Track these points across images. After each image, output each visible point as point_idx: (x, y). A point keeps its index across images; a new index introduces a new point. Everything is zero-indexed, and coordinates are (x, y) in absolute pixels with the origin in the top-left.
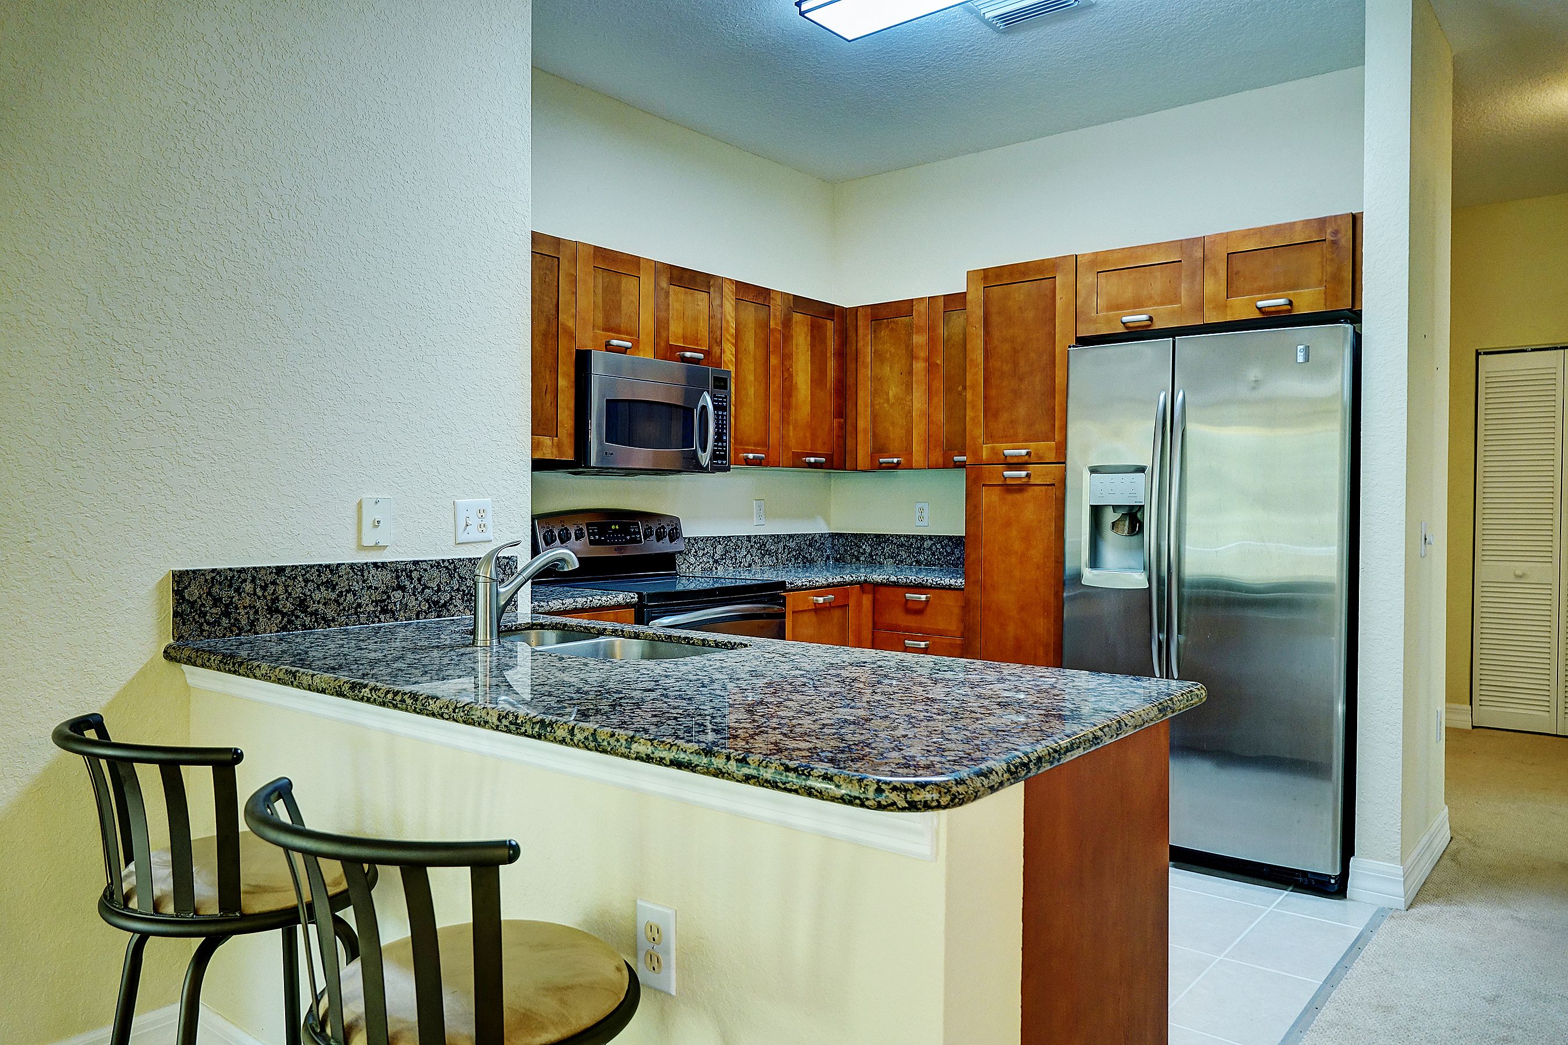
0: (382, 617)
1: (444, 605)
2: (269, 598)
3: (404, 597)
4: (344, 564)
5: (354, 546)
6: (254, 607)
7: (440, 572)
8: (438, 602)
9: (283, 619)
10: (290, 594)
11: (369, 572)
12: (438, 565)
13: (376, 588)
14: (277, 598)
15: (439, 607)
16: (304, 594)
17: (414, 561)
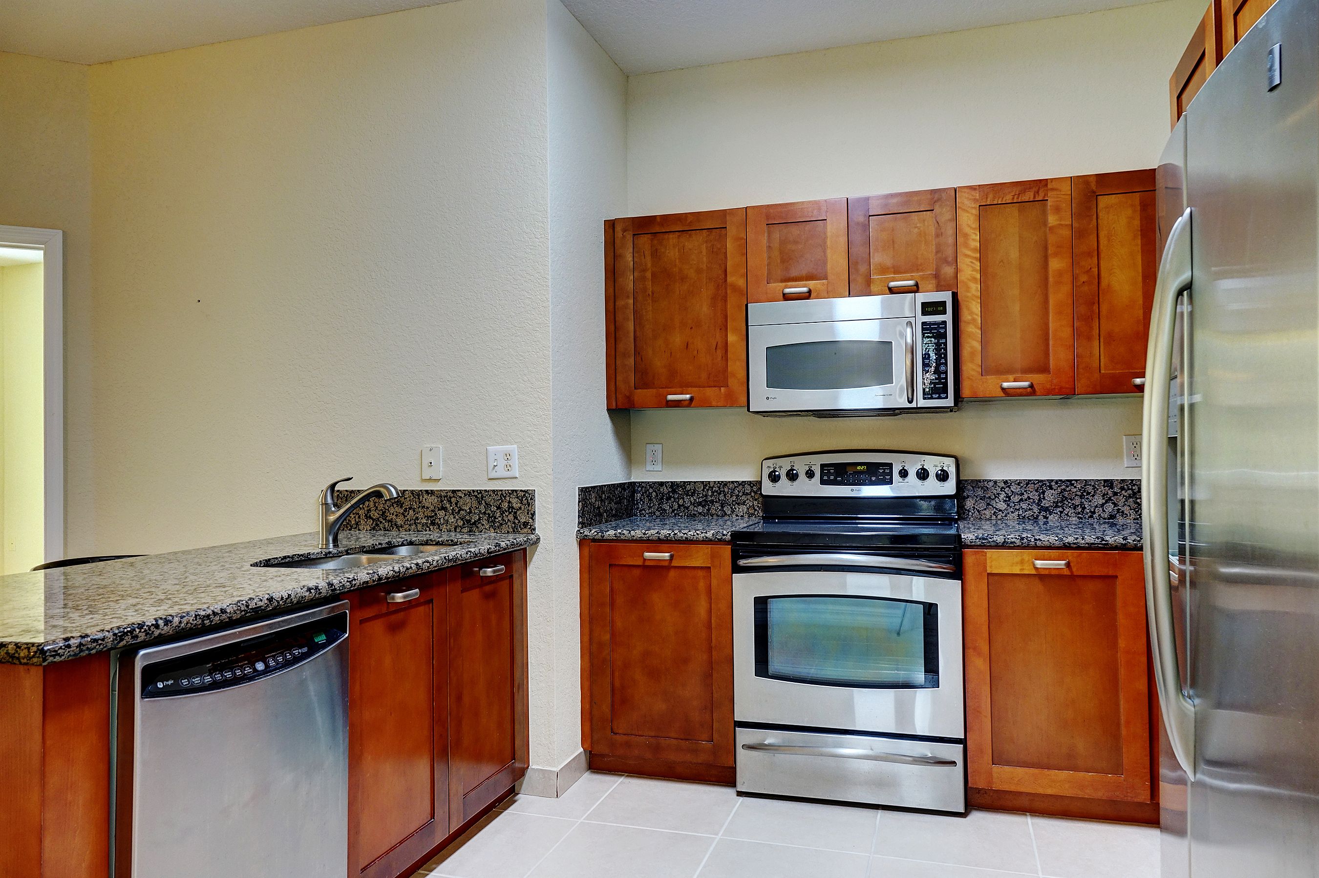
0: (431, 527)
1: (474, 523)
2: (366, 509)
3: (446, 515)
4: (407, 490)
5: (417, 479)
6: (358, 514)
7: (471, 499)
8: (470, 521)
9: (373, 523)
10: (377, 507)
11: (423, 496)
12: (469, 493)
13: (428, 508)
14: (370, 510)
15: (471, 524)
16: (384, 508)
17: (453, 490)
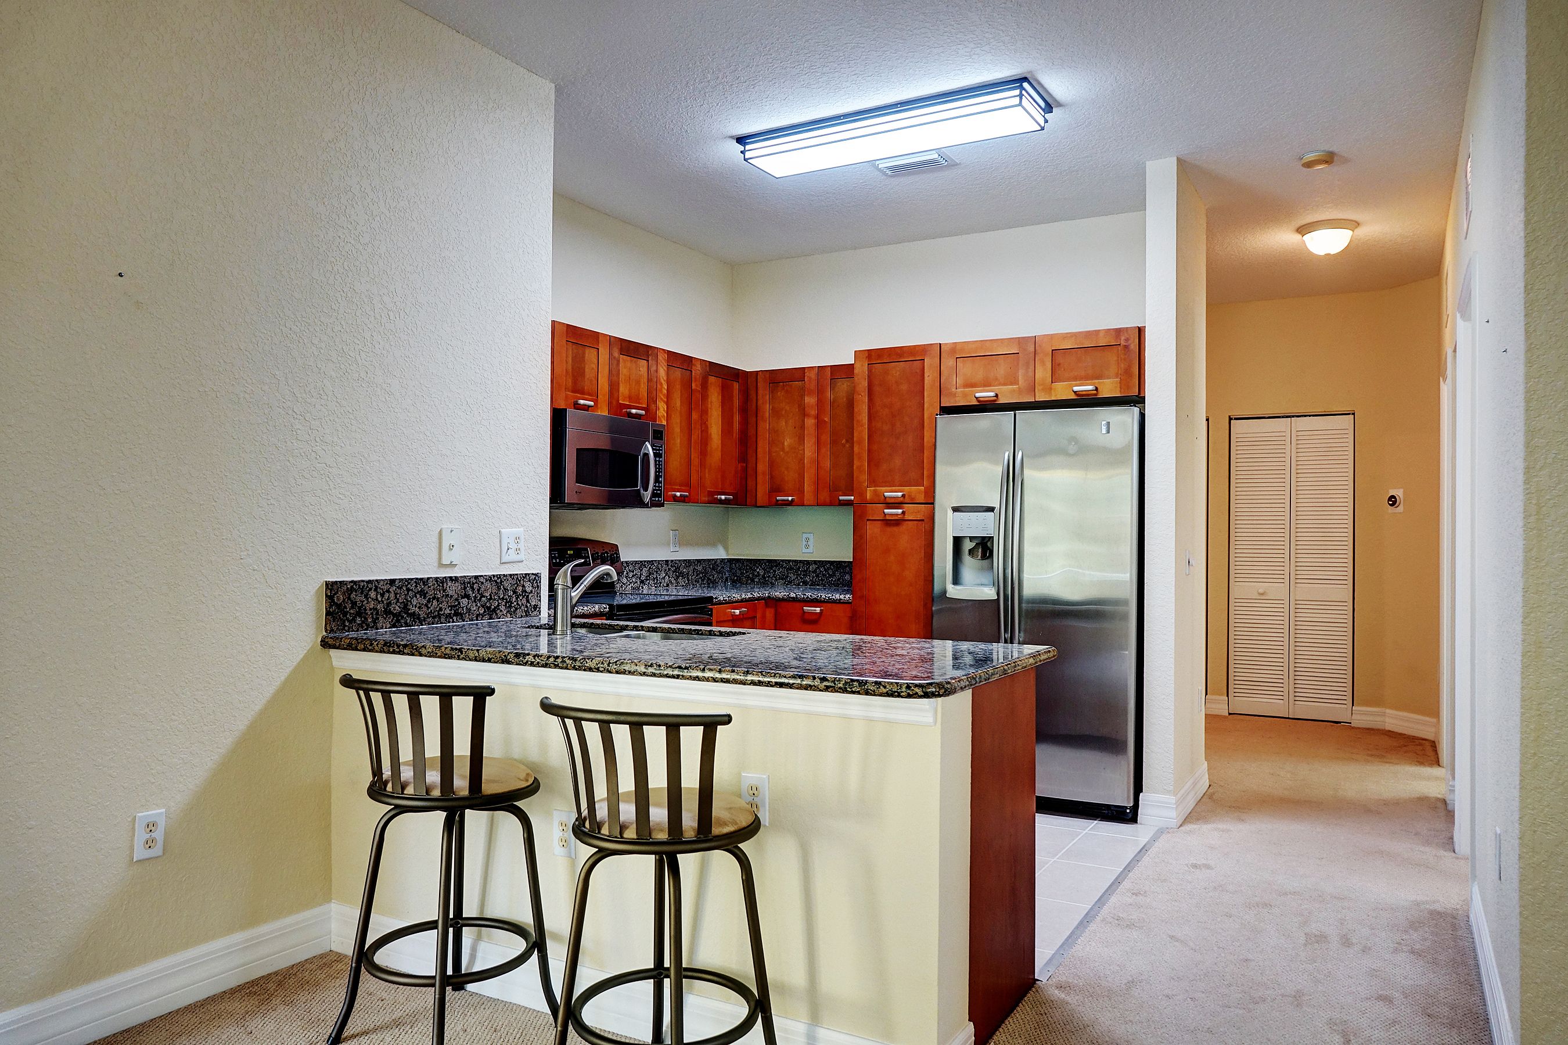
0: (455, 618)
1: (494, 609)
2: (385, 602)
3: (468, 604)
4: (431, 578)
5: (436, 564)
6: (376, 609)
7: (492, 584)
8: (490, 607)
9: (393, 619)
10: (398, 600)
11: (447, 583)
12: (490, 579)
13: (451, 596)
14: (390, 602)
15: (491, 611)
16: (406, 600)
17: (475, 576)
